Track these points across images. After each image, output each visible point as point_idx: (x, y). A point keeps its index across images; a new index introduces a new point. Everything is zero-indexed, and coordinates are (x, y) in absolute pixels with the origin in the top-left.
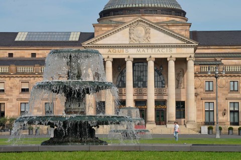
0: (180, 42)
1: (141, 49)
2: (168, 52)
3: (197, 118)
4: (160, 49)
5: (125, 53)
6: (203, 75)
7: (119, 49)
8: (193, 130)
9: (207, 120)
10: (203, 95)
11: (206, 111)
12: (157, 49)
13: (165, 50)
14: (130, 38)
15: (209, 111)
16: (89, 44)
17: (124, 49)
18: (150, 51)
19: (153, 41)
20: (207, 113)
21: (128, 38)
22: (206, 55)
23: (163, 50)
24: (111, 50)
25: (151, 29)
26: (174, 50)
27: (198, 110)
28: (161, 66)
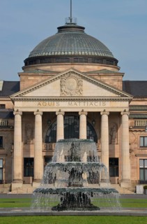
0: (114, 95)
1: (73, 103)
2: (102, 106)
3: (131, 176)
4: (93, 103)
5: (55, 106)
6: (137, 130)
7: (50, 102)
8: (128, 189)
9: (142, 179)
10: (138, 152)
11: (140, 168)
12: (89, 103)
13: (98, 104)
14: (61, 90)
15: (144, 169)
16: (17, 96)
17: (55, 103)
18: (82, 104)
19: (85, 94)
20: (142, 171)
21: (59, 91)
22: (140, 108)
23: (96, 104)
24: (41, 103)
25: (84, 81)
26: (108, 104)
27: (132, 168)
28: (94, 121)
